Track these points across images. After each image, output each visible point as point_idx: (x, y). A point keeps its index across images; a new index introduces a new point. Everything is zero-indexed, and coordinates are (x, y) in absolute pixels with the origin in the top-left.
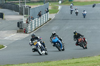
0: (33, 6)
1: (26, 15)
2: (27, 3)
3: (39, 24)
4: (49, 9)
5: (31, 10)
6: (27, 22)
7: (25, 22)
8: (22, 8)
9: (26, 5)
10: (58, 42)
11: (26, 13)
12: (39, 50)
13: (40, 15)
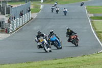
0: (15, 6)
1: (7, 15)
2: (9, 2)
3: (21, 23)
4: (31, 8)
5: (12, 10)
6: (9, 22)
7: (6, 22)
8: (3, 8)
9: (7, 5)
10: (56, 41)
11: (8, 13)
12: (46, 47)
13: (21, 15)
